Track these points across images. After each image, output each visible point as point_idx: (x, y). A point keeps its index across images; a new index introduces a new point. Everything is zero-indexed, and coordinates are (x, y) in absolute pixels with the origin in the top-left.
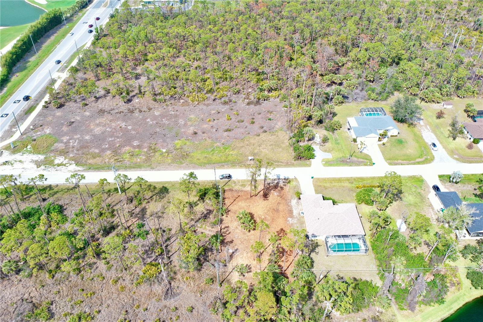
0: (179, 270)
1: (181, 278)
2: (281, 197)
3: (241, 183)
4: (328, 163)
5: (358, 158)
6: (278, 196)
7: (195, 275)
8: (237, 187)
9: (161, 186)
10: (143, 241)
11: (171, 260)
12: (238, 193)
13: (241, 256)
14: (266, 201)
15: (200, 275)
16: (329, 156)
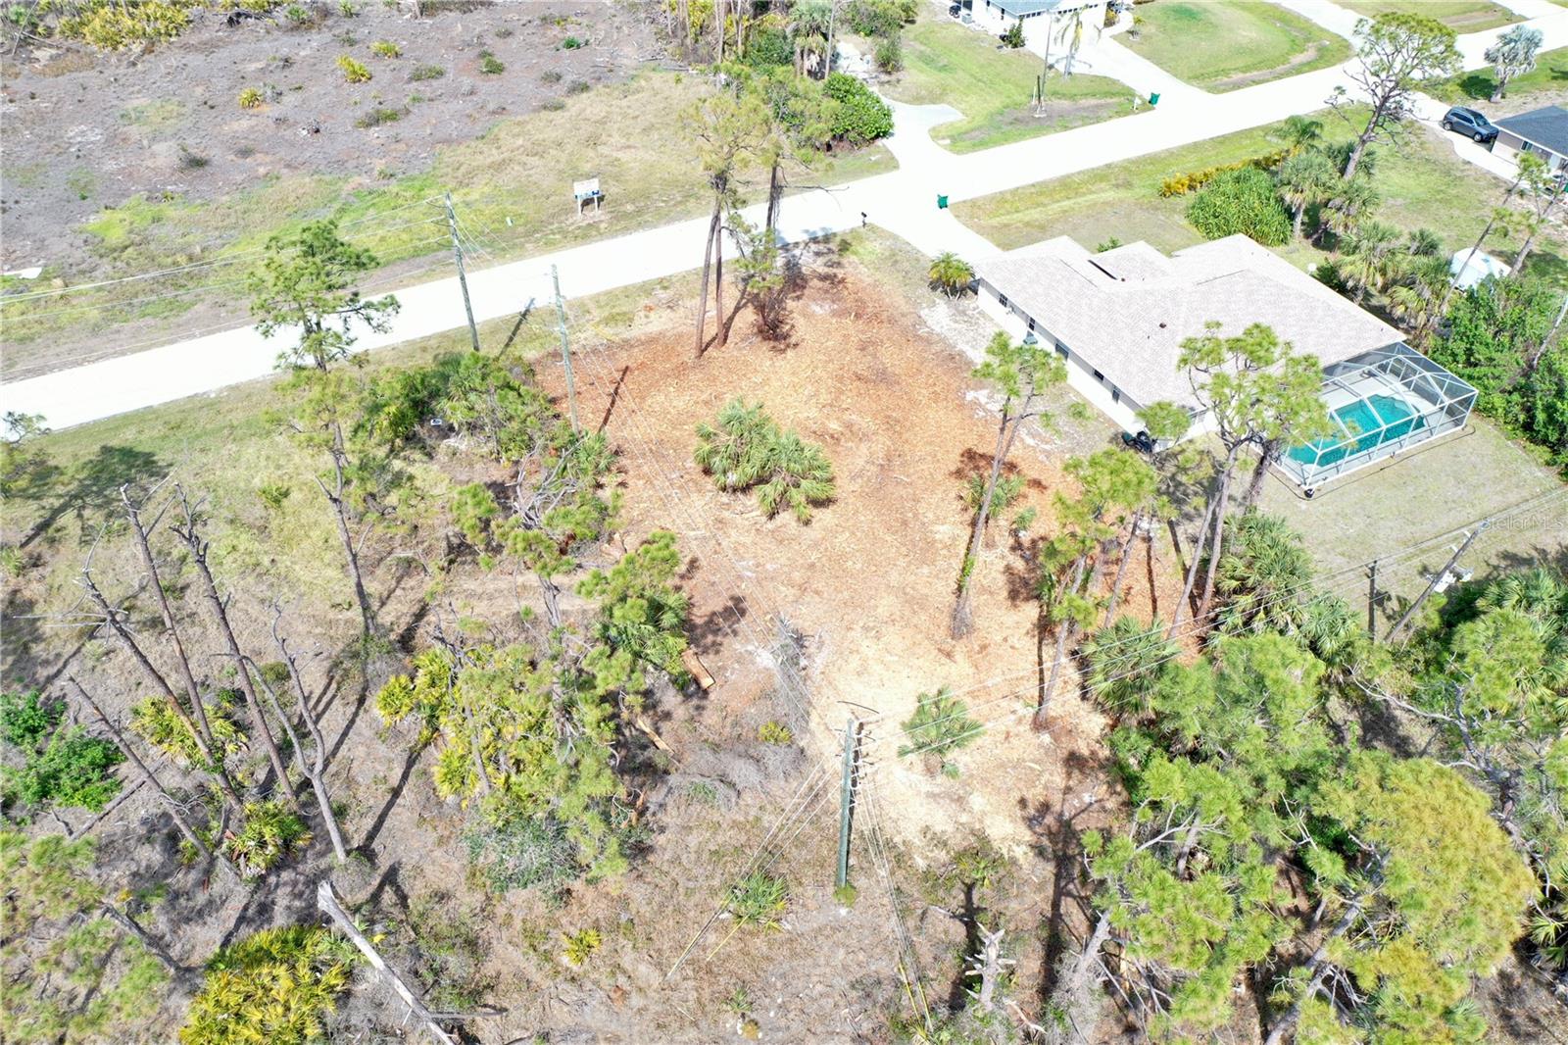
0: (486, 912)
1: (531, 967)
2: (858, 316)
3: (597, 314)
4: (963, 140)
5: (1073, 97)
6: (839, 314)
7: (624, 901)
8: (589, 335)
9: (91, 451)
10: (90, 815)
11: (384, 863)
12: (612, 356)
13: (855, 662)
14: (790, 353)
15: (666, 883)
16: (948, 114)
